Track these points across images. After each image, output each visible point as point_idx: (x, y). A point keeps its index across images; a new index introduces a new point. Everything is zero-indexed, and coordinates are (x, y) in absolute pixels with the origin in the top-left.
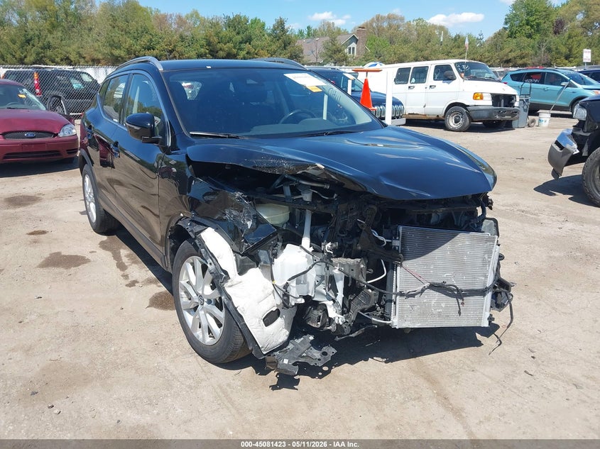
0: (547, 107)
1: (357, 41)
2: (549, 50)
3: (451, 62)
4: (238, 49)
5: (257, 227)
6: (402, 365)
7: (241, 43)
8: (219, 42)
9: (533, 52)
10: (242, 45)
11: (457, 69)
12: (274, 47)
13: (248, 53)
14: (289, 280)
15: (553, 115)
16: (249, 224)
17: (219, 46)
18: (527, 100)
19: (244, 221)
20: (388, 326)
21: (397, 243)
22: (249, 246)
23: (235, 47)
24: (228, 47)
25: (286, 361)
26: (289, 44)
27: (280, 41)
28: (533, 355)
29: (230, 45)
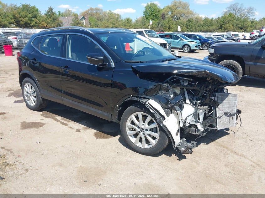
0: (177, 48)
1: (85, 19)
2: (162, 25)
3: (143, 30)
4: (31, 21)
5: (175, 97)
6: (212, 144)
7: (31, 18)
8: (20, 17)
9: (156, 26)
10: (33, 19)
11: (146, 33)
12: (48, 20)
13: (36, 23)
14: (188, 116)
15: (179, 52)
16: (172, 96)
17: (21, 19)
18: (171, 46)
19: (169, 95)
20: (216, 129)
21: (216, 99)
22: (172, 105)
23: (29, 20)
24: (26, 20)
25: (183, 149)
26: (56, 19)
27: (51, 18)
28: (246, 134)
29: (26, 19)
